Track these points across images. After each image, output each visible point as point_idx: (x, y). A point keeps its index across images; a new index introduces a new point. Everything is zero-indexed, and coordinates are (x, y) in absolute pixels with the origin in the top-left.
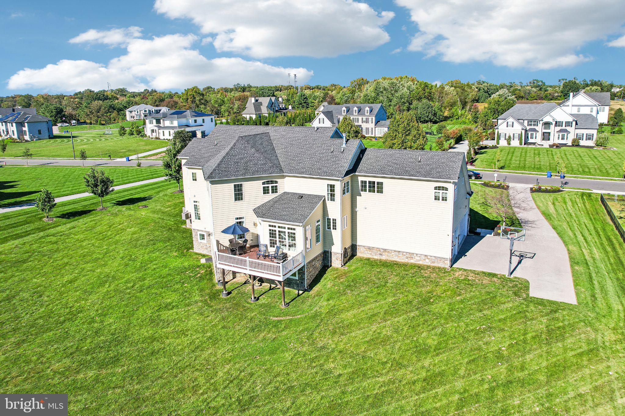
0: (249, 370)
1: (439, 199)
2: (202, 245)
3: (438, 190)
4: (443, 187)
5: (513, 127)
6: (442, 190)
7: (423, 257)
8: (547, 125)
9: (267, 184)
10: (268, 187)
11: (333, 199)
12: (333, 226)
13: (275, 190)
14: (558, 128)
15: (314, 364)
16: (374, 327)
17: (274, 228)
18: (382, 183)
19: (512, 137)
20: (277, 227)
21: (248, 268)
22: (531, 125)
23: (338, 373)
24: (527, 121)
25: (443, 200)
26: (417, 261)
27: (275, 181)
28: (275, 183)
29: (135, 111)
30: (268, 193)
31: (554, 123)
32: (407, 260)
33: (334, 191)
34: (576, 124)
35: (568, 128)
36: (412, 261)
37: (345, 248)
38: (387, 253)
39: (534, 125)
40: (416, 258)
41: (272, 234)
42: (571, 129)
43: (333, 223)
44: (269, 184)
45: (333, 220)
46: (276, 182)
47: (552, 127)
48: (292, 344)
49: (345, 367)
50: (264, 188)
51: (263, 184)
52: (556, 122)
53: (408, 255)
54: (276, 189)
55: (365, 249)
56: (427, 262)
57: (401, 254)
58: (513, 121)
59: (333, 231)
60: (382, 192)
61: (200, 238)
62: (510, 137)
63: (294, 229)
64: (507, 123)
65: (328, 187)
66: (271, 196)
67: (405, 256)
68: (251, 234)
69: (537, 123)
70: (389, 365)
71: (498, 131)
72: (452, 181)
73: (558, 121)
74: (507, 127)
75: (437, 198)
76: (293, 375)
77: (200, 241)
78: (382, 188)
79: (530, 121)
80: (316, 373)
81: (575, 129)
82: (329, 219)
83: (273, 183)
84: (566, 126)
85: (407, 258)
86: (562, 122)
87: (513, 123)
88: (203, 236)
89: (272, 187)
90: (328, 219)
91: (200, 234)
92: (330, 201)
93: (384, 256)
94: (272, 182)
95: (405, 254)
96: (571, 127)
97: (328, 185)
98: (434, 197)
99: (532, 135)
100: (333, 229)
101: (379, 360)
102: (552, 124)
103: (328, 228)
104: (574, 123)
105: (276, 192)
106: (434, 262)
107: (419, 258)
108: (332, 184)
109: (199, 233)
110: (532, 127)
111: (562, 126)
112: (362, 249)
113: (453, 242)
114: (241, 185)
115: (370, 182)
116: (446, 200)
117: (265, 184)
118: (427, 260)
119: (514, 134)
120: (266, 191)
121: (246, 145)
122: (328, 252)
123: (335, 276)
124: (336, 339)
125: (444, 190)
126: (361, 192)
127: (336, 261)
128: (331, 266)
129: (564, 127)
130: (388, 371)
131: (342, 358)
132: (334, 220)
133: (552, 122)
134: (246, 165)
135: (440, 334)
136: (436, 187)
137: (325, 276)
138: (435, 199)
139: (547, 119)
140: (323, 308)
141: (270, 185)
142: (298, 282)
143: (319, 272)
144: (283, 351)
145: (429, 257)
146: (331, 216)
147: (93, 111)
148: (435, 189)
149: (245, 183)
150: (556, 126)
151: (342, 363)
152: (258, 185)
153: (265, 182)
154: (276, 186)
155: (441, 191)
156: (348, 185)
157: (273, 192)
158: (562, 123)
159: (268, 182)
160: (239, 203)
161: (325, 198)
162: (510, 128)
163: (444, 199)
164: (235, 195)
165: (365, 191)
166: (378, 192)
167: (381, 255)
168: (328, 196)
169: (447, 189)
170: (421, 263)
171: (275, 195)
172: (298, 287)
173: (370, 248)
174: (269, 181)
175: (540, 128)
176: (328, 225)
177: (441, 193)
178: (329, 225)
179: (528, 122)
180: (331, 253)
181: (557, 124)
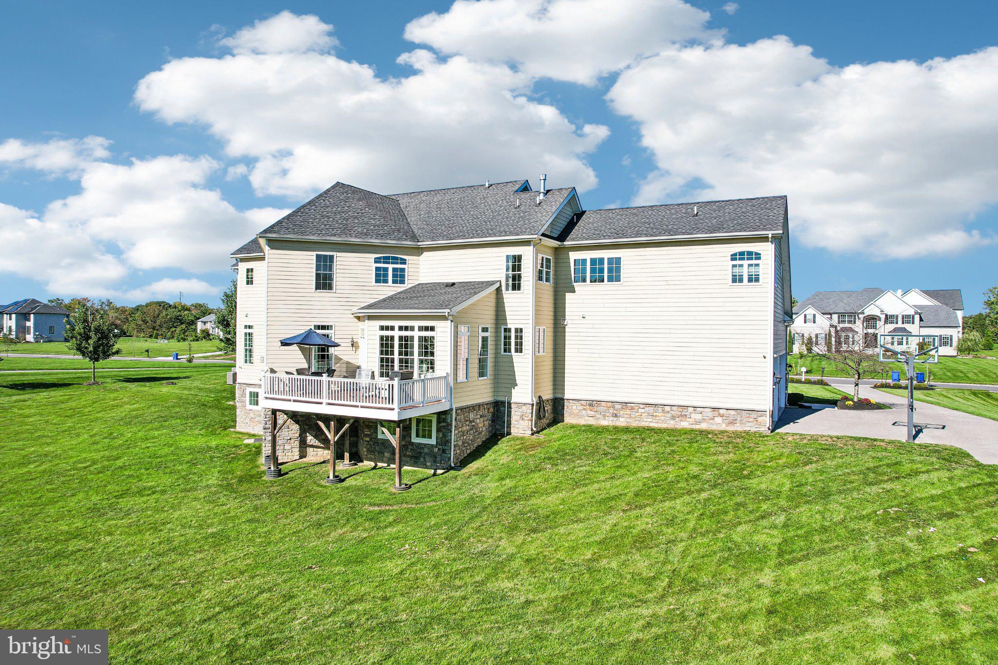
0: (285, 588)
1: (741, 281)
2: (252, 415)
3: (740, 259)
4: (750, 253)
5: (814, 322)
6: (748, 259)
7: (709, 413)
8: (871, 320)
9: (384, 263)
10: (386, 269)
11: (516, 287)
12: (516, 344)
13: (399, 277)
14: (890, 327)
15: (458, 582)
16: (612, 519)
17: (389, 333)
18: (618, 260)
19: (814, 340)
20: (397, 328)
21: (325, 400)
22: (844, 322)
23: (523, 599)
24: (837, 315)
25: (750, 280)
26: (697, 422)
27: (401, 259)
28: (401, 263)
29: (211, 322)
30: (386, 281)
31: (883, 317)
32: (672, 422)
33: (519, 270)
34: (921, 320)
35: (908, 327)
36: (685, 425)
37: (540, 397)
38: (628, 412)
39: (850, 322)
40: (693, 415)
41: (386, 344)
42: (913, 328)
43: (516, 337)
44: (388, 263)
45: (516, 330)
46: (404, 262)
47: (880, 324)
48: (407, 546)
49: (543, 588)
50: (377, 269)
51: (376, 262)
52: (886, 315)
53: (676, 411)
54: (403, 276)
55: (581, 408)
56: (718, 424)
57: (660, 410)
58: (815, 313)
59: (516, 357)
60: (618, 279)
61: (250, 400)
62: (810, 339)
63: (432, 329)
64: (805, 316)
65: (508, 261)
66: (390, 289)
67: (669, 415)
68: (345, 365)
69: (855, 318)
70: (665, 584)
71: (790, 330)
72: (770, 234)
73: (889, 314)
74: (805, 322)
75: (737, 279)
76: (401, 602)
77: (249, 407)
78: (618, 270)
79: (842, 315)
80: (464, 598)
81: (920, 327)
82: (508, 330)
83: (397, 263)
84: (903, 323)
85: (673, 418)
86: (897, 316)
87: (814, 316)
88: (256, 395)
89: (394, 270)
90: (505, 330)
91: (251, 393)
92: (510, 291)
93: (622, 419)
94: (395, 260)
95: (667, 408)
96: (913, 323)
97: (507, 256)
98: (730, 278)
99: (847, 337)
100: (516, 351)
101: (633, 574)
102: (880, 320)
103: (505, 351)
104: (917, 318)
105: (402, 282)
106: (732, 423)
107: (699, 417)
108: (517, 253)
109: (249, 390)
110: (847, 325)
111: (897, 323)
112: (574, 407)
113: (774, 374)
114: (332, 257)
115: (593, 261)
116: (757, 280)
117: (380, 262)
118: (718, 420)
119: (817, 336)
120: (381, 277)
121: (349, 195)
122: (503, 403)
123: (518, 447)
124: (519, 539)
125: (751, 259)
126: (575, 284)
127: (521, 421)
128: (509, 433)
129: (900, 325)
130: (663, 596)
131: (533, 572)
132: (519, 331)
133: (879, 314)
134: (345, 222)
135: (785, 526)
136: (735, 254)
137: (496, 448)
138: (734, 281)
139: (871, 310)
140: (489, 491)
141: (391, 267)
142: (436, 450)
143: (483, 442)
144: (381, 559)
145: (721, 411)
146: (512, 324)
147: (148, 319)
148: (732, 259)
149: (339, 254)
150: (886, 322)
151: (533, 580)
152: (366, 263)
153: (380, 258)
154: (403, 270)
155: (746, 263)
156: (548, 267)
157: (394, 282)
158: (897, 319)
159: (386, 260)
160: (324, 294)
161: (501, 286)
162: (810, 324)
163: (754, 279)
164: (318, 276)
165: (584, 280)
166: (610, 279)
167: (616, 416)
168: (507, 280)
169: (758, 256)
170: (704, 426)
171: (400, 288)
172: (435, 462)
173: (592, 404)
174: (388, 258)
175: (858, 326)
176: (505, 345)
177: (746, 266)
178: (507, 344)
179: (839, 318)
180: (509, 404)
181: (889, 319)
